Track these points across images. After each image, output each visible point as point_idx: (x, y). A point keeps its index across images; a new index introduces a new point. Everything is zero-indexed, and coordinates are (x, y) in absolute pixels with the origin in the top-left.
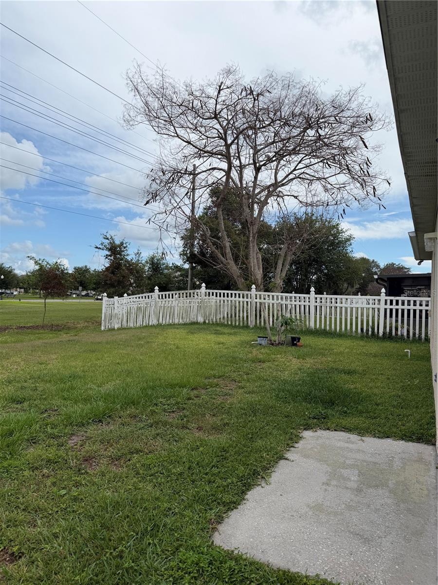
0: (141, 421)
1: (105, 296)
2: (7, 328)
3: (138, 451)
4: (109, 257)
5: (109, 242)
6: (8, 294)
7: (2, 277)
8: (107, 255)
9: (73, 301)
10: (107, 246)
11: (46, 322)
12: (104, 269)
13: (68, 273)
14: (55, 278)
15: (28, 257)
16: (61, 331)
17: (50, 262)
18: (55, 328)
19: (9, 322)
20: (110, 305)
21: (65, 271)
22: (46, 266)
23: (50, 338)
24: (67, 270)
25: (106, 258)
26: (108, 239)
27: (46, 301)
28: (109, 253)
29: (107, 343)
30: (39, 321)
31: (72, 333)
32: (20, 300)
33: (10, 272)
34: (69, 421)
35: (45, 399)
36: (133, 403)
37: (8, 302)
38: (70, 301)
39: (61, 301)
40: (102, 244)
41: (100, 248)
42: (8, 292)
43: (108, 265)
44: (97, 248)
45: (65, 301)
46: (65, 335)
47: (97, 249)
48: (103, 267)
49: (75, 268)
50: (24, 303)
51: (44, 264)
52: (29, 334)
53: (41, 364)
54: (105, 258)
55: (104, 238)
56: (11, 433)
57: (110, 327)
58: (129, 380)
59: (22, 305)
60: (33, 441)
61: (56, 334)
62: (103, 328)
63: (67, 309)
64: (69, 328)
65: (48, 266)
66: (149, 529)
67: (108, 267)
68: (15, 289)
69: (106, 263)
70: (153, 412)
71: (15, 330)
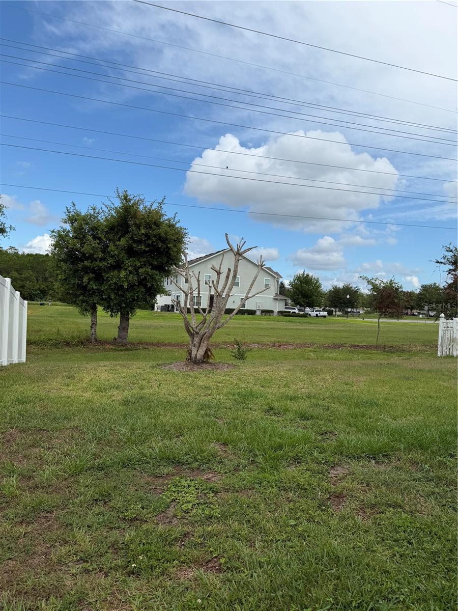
0: (421, 470)
1: (442, 317)
2: (342, 345)
3: (396, 506)
4: (453, 272)
5: (452, 254)
6: (354, 312)
7: (348, 296)
8: (450, 270)
9: (419, 321)
10: (451, 260)
11: (380, 342)
12: (446, 287)
13: (402, 291)
14: (389, 297)
15: (361, 277)
16: (394, 352)
17: (385, 281)
18: (388, 349)
19: (346, 340)
20: (448, 327)
21: (400, 290)
22: (380, 284)
23: (380, 358)
24: (401, 288)
25: (449, 273)
26: (451, 251)
27: (380, 320)
28: (452, 267)
29: (430, 371)
30: (372, 341)
31: (405, 356)
32: (363, 319)
33: (356, 292)
34: (340, 450)
35: (332, 421)
36: (421, 446)
37: (352, 321)
38: (416, 321)
39: (395, 321)
40: (444, 258)
41: (442, 263)
42: (355, 311)
43: (451, 281)
44: (438, 262)
45: (400, 321)
46: (396, 358)
47: (438, 264)
48: (445, 283)
49: (423, 286)
50: (367, 322)
51: (378, 282)
52: (361, 353)
53: (346, 384)
54: (447, 273)
55: (447, 251)
56: (280, 447)
57: (448, 353)
58: (433, 418)
59: (364, 324)
60: (298, 460)
61: (388, 355)
62: (439, 354)
63: (408, 331)
64: (403, 351)
65: (382, 284)
66: (354, 604)
67: (451, 284)
68: (361, 308)
69: (448, 279)
70: (442, 464)
71: (349, 348)
